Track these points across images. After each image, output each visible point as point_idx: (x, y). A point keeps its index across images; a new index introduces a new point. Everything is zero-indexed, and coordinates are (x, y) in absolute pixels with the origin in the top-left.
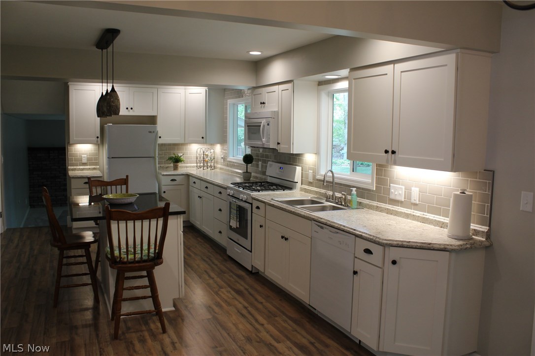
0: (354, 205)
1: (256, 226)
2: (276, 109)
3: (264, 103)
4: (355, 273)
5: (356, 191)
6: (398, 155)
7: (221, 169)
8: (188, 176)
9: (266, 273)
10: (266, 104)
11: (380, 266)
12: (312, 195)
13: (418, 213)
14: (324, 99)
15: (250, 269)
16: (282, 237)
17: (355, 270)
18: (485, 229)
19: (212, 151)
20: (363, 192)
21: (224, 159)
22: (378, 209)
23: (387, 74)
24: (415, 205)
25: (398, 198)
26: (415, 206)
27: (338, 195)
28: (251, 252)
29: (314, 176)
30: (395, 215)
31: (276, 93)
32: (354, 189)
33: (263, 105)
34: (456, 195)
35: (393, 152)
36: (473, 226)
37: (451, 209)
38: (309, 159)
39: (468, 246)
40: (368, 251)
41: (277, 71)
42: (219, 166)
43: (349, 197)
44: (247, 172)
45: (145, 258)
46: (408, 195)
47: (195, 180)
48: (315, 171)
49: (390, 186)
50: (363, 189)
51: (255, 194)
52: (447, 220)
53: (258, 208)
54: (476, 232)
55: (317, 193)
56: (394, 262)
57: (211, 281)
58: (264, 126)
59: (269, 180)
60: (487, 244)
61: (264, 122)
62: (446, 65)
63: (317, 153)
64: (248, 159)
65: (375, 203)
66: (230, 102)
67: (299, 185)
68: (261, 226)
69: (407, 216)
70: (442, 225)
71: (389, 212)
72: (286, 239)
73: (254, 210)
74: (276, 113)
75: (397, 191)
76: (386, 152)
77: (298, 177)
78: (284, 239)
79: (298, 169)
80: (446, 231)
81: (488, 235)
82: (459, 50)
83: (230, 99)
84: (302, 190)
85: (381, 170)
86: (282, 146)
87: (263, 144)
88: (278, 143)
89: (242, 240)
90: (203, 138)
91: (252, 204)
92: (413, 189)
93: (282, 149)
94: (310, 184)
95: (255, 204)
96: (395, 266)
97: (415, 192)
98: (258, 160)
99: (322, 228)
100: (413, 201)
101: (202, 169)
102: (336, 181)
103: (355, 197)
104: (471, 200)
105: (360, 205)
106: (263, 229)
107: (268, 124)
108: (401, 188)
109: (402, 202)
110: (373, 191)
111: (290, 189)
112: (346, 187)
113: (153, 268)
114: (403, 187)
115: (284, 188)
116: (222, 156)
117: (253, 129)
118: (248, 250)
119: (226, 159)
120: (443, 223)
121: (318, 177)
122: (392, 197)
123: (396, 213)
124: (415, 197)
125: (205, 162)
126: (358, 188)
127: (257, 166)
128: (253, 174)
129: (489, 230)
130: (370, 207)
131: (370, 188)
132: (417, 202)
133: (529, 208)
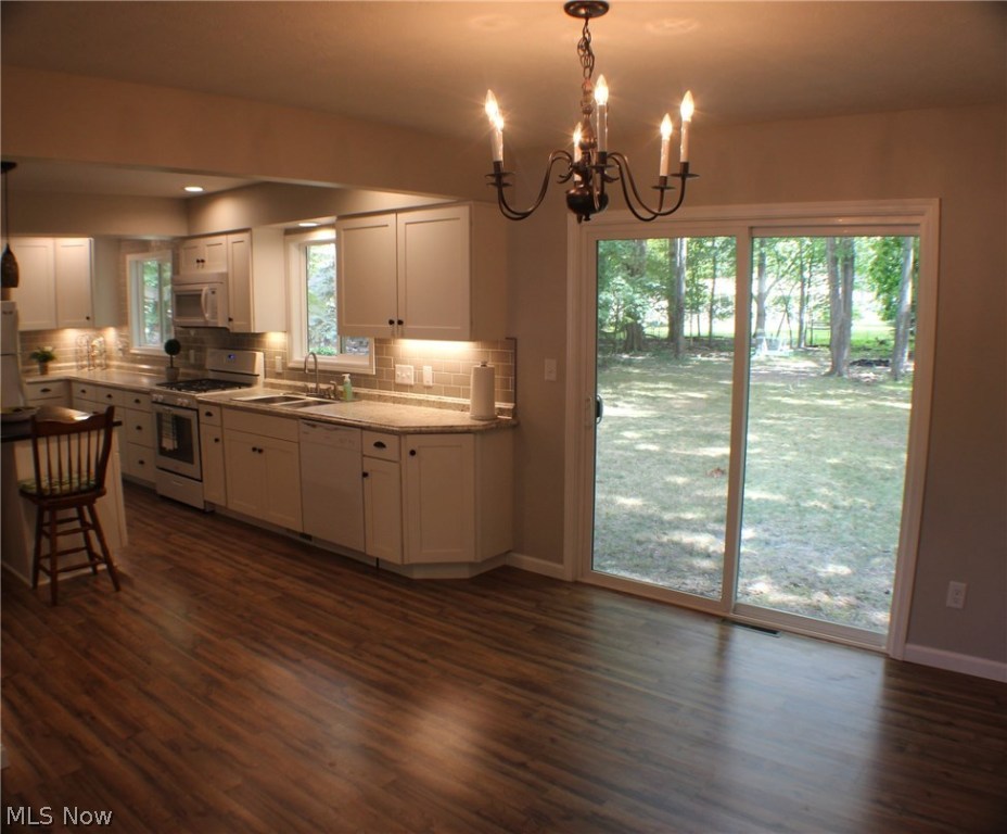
0: (349, 396)
1: (207, 441)
2: (224, 270)
3: (203, 261)
4: (365, 475)
5: (349, 377)
6: (407, 326)
7: (119, 367)
8: (68, 382)
9: (231, 507)
10: (207, 263)
11: (397, 459)
12: (285, 392)
13: (433, 398)
14: (295, 254)
15: (201, 506)
16: (254, 449)
17: (365, 470)
18: (510, 406)
19: (101, 339)
20: (359, 379)
21: (125, 350)
22: (380, 398)
23: (387, 226)
24: (429, 387)
25: (407, 382)
26: (428, 389)
27: (323, 386)
28: (201, 481)
29: (284, 365)
30: (404, 403)
31: (223, 247)
32: (347, 375)
33: (201, 264)
34: (476, 369)
35: (400, 322)
36: (498, 405)
37: (471, 387)
38: (275, 340)
39: (494, 425)
40: (380, 445)
41: (225, 215)
42: (115, 363)
43: (340, 388)
44: (172, 367)
45: (84, 487)
46: (419, 376)
47: (83, 387)
48: (285, 356)
49: (394, 367)
50: (358, 375)
51: (202, 396)
52: (467, 402)
53: (209, 414)
54: (502, 411)
55: (290, 387)
56: (413, 453)
57: (150, 529)
58: (206, 295)
59: (211, 376)
60: (514, 422)
61: (205, 289)
62: (458, 219)
63: (288, 331)
64: (172, 347)
65: (376, 392)
66: (130, 258)
67: (261, 379)
68: (217, 440)
69: (420, 403)
70: (463, 408)
71: (395, 400)
72: (260, 451)
73: (203, 418)
74: (225, 276)
75: (405, 373)
76: (391, 322)
77: (259, 367)
78: (257, 452)
79: (259, 356)
80: (468, 414)
81: (514, 412)
82: (472, 202)
83: (130, 253)
84: (266, 385)
85: (382, 346)
86: (236, 323)
87: (206, 322)
88: (230, 320)
89: (184, 467)
90: (88, 318)
91: (197, 410)
92: (425, 367)
93: (237, 327)
94: (279, 375)
95: (203, 410)
96: (414, 457)
97: (428, 372)
98: (189, 348)
99: (314, 426)
100: (425, 383)
101: (86, 369)
102: (320, 367)
103: (349, 385)
104: (493, 374)
105: (357, 396)
106: (219, 445)
107: (213, 293)
108: (410, 369)
109: (411, 386)
110: (372, 376)
111: (249, 385)
112: (334, 375)
113: (94, 501)
114: (412, 367)
115: (240, 385)
116: (120, 347)
117: (186, 300)
118: (197, 480)
119: (128, 350)
120: (464, 406)
121: (290, 365)
122: (398, 380)
123: (406, 401)
124: (428, 379)
125: (89, 357)
126: (351, 374)
127: (187, 357)
128: (181, 370)
129: (515, 407)
130: (370, 398)
131: (368, 372)
132: (431, 384)
133: (553, 377)
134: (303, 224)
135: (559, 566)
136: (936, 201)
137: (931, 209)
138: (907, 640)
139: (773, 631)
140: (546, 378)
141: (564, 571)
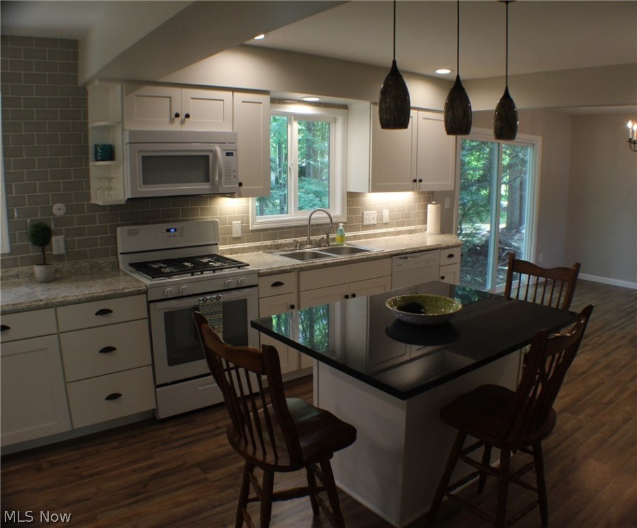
2: (228, 130)
5: (343, 226)
13: (391, 230)
16: (347, 297)
17: (442, 274)
22: (355, 238)
25: (371, 222)
29: (245, 228)
30: (374, 237)
31: (226, 104)
33: (181, 119)
35: (421, 181)
38: (232, 205)
40: (451, 256)
44: (45, 263)
46: (380, 217)
48: (248, 221)
49: (363, 214)
53: (277, 284)
61: (215, 150)
68: (293, 306)
69: (384, 234)
71: (367, 237)
72: (353, 295)
75: (370, 217)
76: (414, 181)
85: (353, 201)
86: (245, 187)
88: (241, 185)
91: (258, 286)
92: (384, 211)
97: (386, 213)
99: (406, 258)
100: (384, 221)
108: (374, 213)
109: (374, 225)
114: (376, 212)
120: (411, 230)
121: (255, 227)
123: (375, 236)
124: (386, 219)
131: (343, 219)
132: (388, 221)
133: (449, 207)
140: (446, 207)
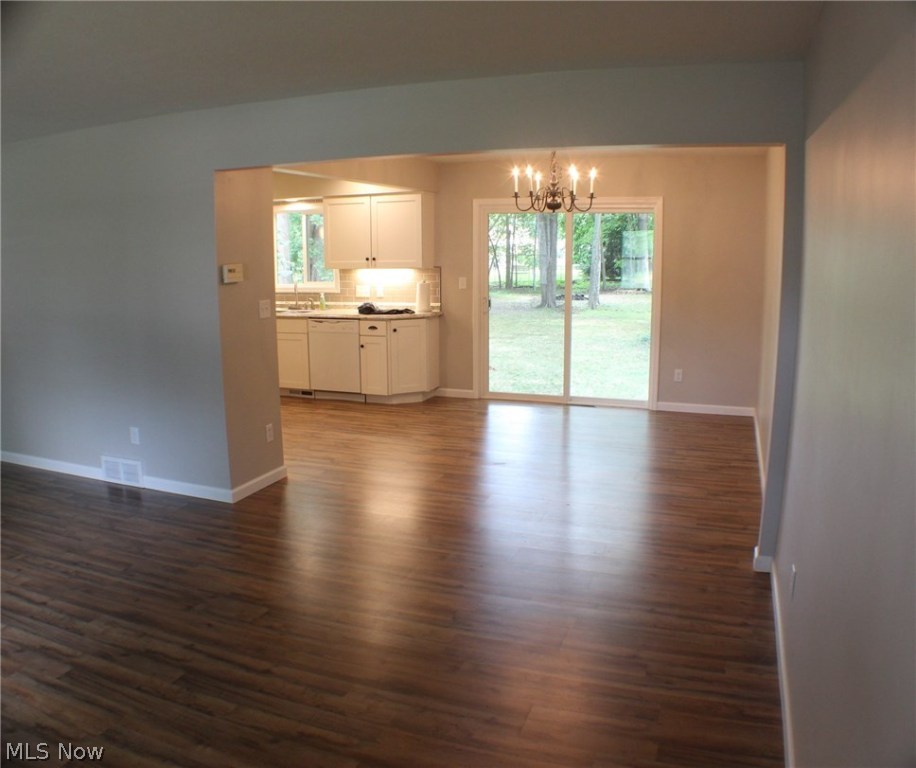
4: (362, 347)
6: (378, 262)
11: (384, 335)
17: (362, 343)
18: (439, 304)
20: (329, 297)
22: (345, 307)
23: (363, 203)
26: (381, 299)
27: (302, 303)
32: (322, 295)
34: (421, 284)
35: (374, 259)
36: (432, 304)
39: (432, 315)
40: (373, 328)
46: (374, 291)
49: (355, 287)
50: (329, 294)
54: (434, 307)
56: (395, 330)
60: (441, 314)
65: (342, 303)
75: (363, 290)
76: (367, 259)
81: (441, 308)
85: (345, 275)
96: (397, 333)
99: (321, 322)
108: (366, 287)
110: (338, 294)
122: (358, 295)
124: (380, 293)
126: (325, 294)
129: (441, 306)
130: (337, 307)
131: (336, 291)
133: (465, 287)
134: (287, 200)
135: (470, 391)
136: (661, 199)
137: (660, 202)
138: (658, 400)
139: (593, 406)
140: (460, 287)
141: (473, 393)
